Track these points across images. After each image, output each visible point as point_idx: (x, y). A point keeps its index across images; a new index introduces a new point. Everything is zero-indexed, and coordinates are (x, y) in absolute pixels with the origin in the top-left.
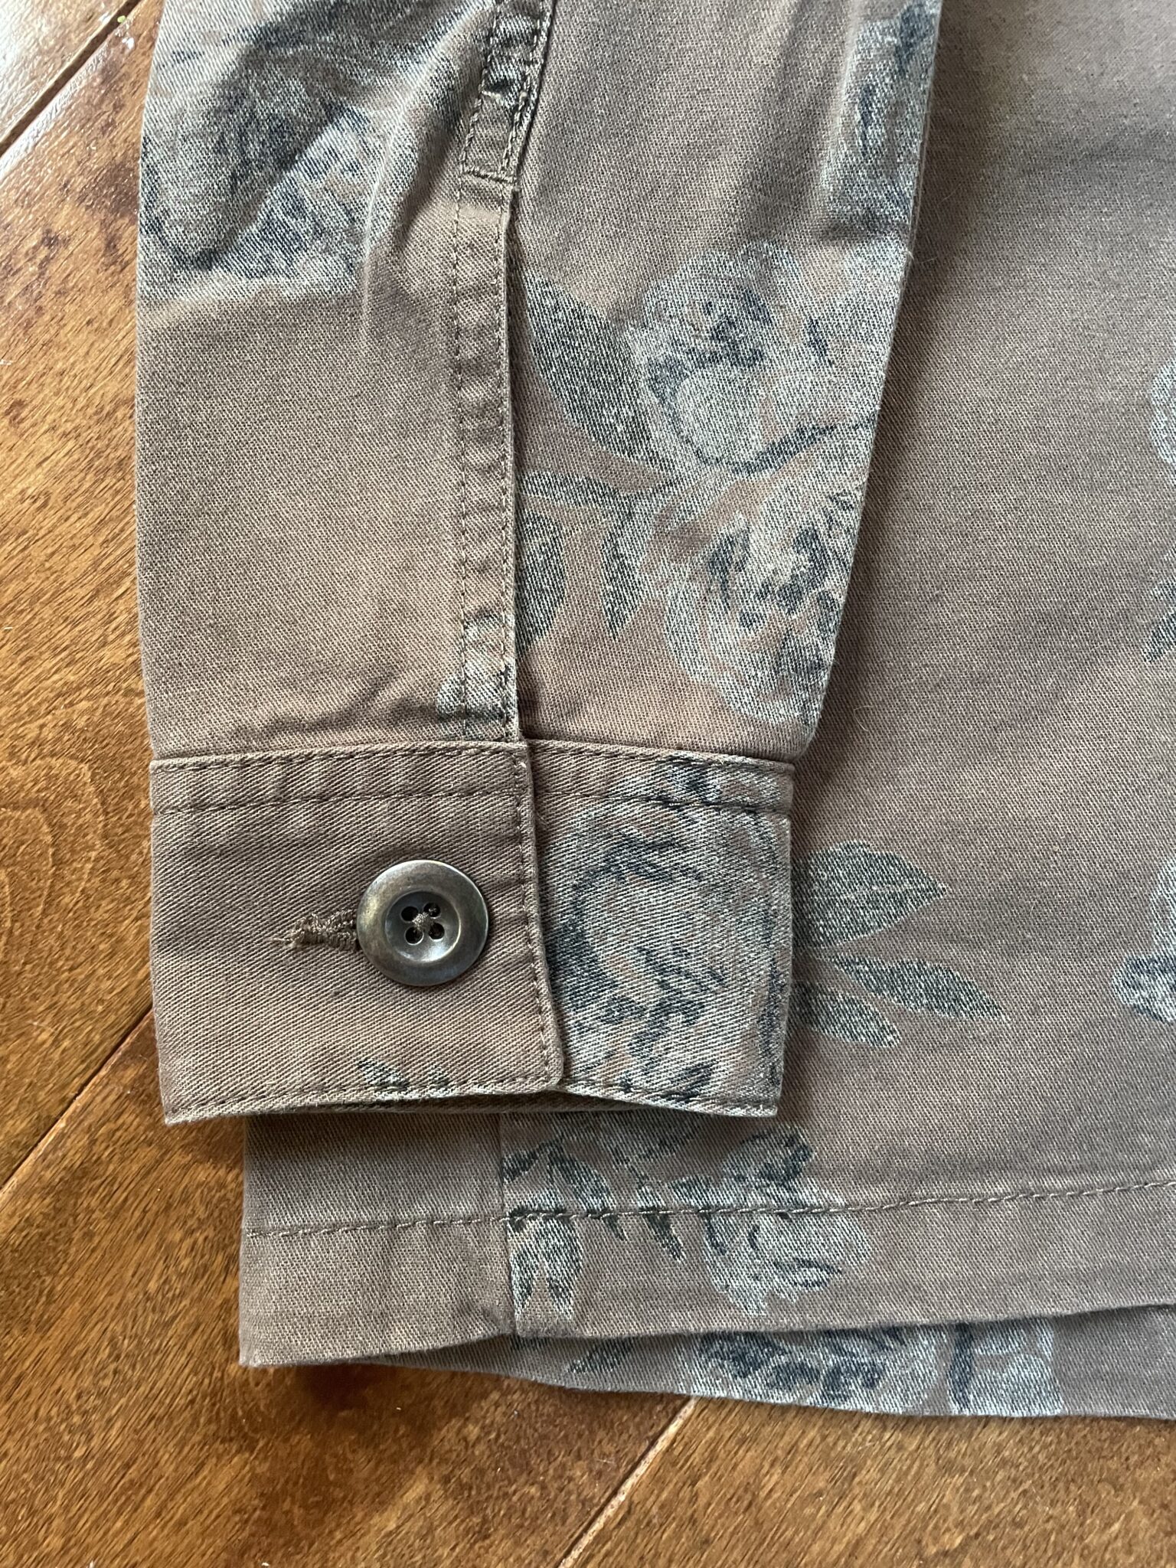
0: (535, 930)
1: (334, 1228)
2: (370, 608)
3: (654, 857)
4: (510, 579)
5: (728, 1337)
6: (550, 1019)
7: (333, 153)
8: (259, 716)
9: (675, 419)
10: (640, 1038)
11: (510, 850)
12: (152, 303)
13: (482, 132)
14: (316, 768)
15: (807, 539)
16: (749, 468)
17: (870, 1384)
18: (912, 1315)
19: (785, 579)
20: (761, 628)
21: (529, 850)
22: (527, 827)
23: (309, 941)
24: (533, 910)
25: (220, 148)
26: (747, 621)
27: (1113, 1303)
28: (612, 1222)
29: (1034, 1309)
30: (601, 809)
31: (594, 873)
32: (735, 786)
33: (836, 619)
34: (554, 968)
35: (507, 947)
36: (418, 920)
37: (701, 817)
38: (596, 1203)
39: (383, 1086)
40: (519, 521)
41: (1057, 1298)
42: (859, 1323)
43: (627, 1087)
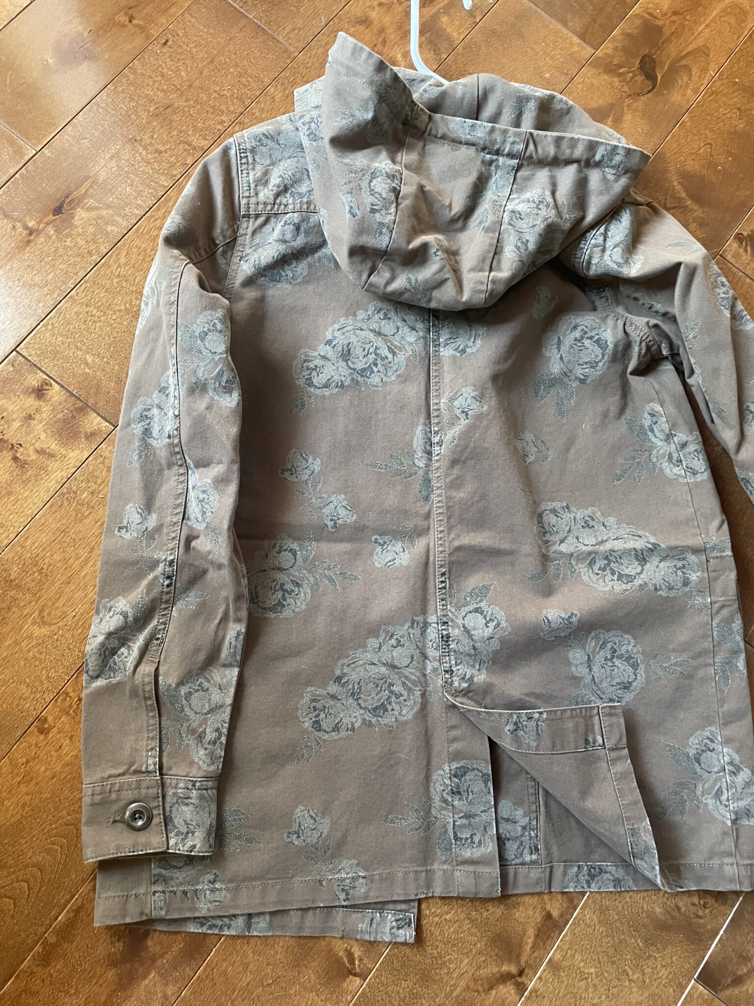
0: (162, 816)
1: (115, 897)
2: (129, 750)
3: (185, 800)
4: (158, 740)
5: (199, 918)
6: (165, 835)
7: (123, 653)
8: (106, 774)
9: (190, 705)
10: (182, 839)
11: (157, 800)
12: (86, 688)
13: (153, 648)
14: (117, 786)
15: (217, 730)
16: (206, 714)
17: (229, 928)
18: (238, 912)
19: (213, 739)
20: (208, 750)
21: (160, 799)
22: (160, 795)
23: (115, 821)
24: (161, 812)
25: (100, 655)
26: (206, 749)
27: (281, 909)
28: (175, 893)
29: (264, 910)
30: (175, 791)
31: (174, 804)
32: (202, 785)
33: (224, 746)
34: (166, 825)
35: (156, 821)
36: (137, 815)
37: (194, 792)
38: (172, 889)
39: (129, 852)
40: (160, 728)
41: (269, 908)
42: (226, 914)
43: (179, 850)
